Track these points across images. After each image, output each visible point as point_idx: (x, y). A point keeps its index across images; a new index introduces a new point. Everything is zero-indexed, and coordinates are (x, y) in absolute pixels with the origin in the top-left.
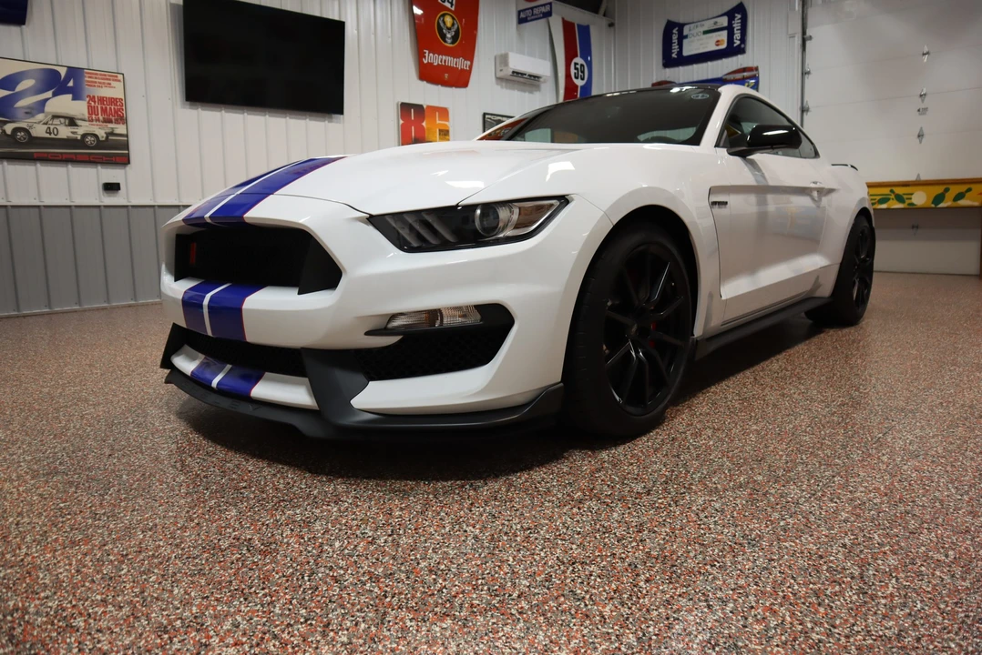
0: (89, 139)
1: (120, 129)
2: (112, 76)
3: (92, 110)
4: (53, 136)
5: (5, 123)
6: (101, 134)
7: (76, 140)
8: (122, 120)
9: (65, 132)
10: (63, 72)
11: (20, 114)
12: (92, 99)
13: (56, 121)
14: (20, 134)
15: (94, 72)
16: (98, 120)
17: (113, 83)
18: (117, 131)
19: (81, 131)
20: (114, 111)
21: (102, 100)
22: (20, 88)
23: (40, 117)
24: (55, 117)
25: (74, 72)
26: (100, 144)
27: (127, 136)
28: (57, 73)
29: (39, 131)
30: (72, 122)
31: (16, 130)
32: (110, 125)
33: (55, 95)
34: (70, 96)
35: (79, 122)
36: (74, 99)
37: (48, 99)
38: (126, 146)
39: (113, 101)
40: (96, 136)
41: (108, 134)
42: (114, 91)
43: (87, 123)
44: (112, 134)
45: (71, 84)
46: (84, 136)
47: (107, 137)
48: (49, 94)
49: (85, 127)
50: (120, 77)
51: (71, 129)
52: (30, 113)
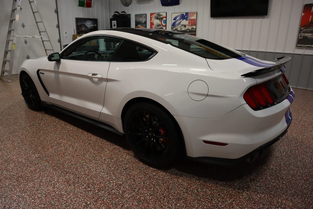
1: (194, 27)
2: (193, 13)
3: (189, 23)
4: (181, 30)
5: (174, 28)
6: (190, 29)
7: (185, 30)
8: (195, 25)
9: (183, 29)
10: (185, 14)
11: (176, 25)
12: (189, 20)
13: (182, 26)
14: (176, 30)
16: (190, 25)
17: (194, 15)
18: (194, 28)
19: (186, 28)
20: (194, 23)
21: (191, 20)
22: (177, 19)
23: (179, 26)
24: (182, 25)
25: (187, 14)
26: (190, 31)
27: (196, 29)
28: (183, 14)
29: (179, 29)
30: (185, 26)
32: (192, 26)
33: (183, 20)
34: (185, 20)
35: (186, 26)
36: (186, 20)
37: (181, 21)
38: (195, 31)
39: (194, 20)
40: (189, 29)
41: (192, 29)
42: (194, 17)
44: (192, 28)
45: (186, 17)
46: (187, 29)
48: (182, 20)
49: (187, 27)
50: (196, 13)
51: (185, 28)
52: (178, 25)
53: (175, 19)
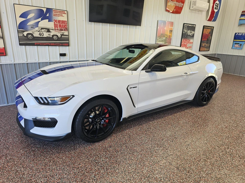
0: (55, 37)
1: (66, 33)
2: (63, 12)
3: (56, 26)
4: (41, 36)
5: (24, 31)
6: (59, 35)
7: (50, 38)
8: (67, 29)
9: (46, 35)
10: (45, 10)
11: (29, 28)
12: (56, 21)
13: (43, 30)
14: (29, 36)
15: (56, 10)
16: (58, 30)
17: (63, 15)
18: (64, 34)
19: (51, 34)
20: (64, 26)
21: (59, 21)
22: (29, 17)
23: (37, 29)
24: (42, 29)
25: (49, 10)
26: (59, 39)
27: (68, 35)
28: (42, 11)
29: (36, 35)
30: (48, 31)
31: (28, 34)
32: (62, 32)
33: (42, 20)
34: (48, 20)
35: (51, 31)
37: (39, 22)
38: (68, 39)
39: (63, 22)
40: (57, 36)
41: (62, 35)
42: (64, 18)
43: (54, 31)
44: (63, 35)
45: (48, 15)
46: (53, 36)
47: (61, 36)
48: (40, 19)
49: (53, 33)
50: (66, 12)
51: (48, 33)
52: (33, 27)
53: (23, 15)
